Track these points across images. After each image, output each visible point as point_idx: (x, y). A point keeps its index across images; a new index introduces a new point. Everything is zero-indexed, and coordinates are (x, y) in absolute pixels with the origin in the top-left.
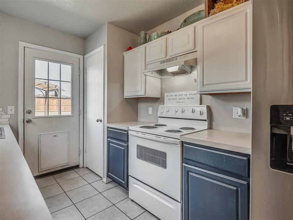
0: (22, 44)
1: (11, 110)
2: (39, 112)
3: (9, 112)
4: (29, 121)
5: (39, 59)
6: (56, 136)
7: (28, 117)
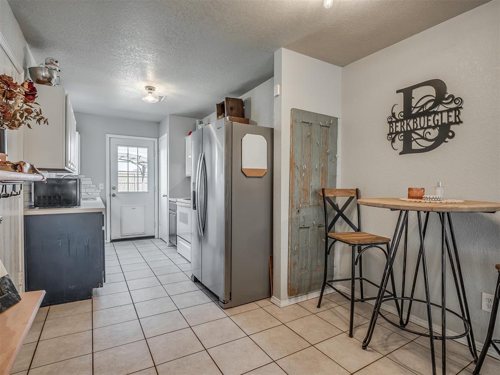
0: (108, 136)
1: (101, 186)
2: (122, 188)
3: (100, 188)
4: (114, 195)
5: (121, 145)
6: (134, 208)
7: (113, 192)
